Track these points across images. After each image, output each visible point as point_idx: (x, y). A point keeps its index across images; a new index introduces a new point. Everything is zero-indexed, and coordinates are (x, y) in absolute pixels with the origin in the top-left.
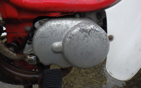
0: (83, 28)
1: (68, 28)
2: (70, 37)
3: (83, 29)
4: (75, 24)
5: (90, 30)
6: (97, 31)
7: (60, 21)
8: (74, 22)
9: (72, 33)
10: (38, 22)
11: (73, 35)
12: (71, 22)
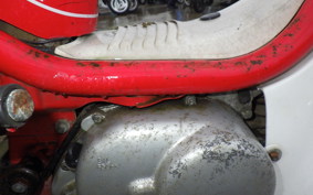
0: (212, 149)
1: (171, 144)
2: (175, 172)
3: (212, 153)
4: (190, 134)
5: (230, 156)
6: (248, 156)
7: (148, 125)
8: (185, 126)
9: (183, 161)
10: (89, 117)
11: (185, 168)
12: (178, 128)
